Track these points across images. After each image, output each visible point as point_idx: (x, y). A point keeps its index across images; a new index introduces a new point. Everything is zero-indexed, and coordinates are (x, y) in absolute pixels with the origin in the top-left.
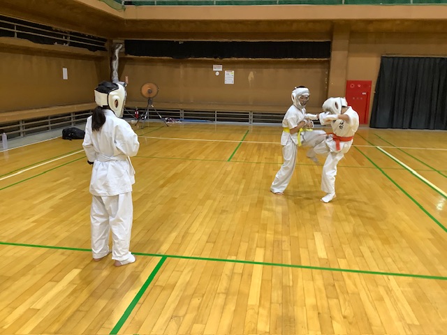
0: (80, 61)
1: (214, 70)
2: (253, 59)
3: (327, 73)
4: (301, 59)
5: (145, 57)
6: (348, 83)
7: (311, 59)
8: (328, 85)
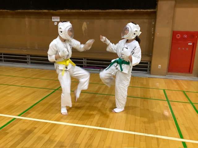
1: (53, 20)
2: (84, 11)
3: (153, 23)
4: (128, 10)
6: (174, 34)
7: (138, 10)
8: (154, 35)
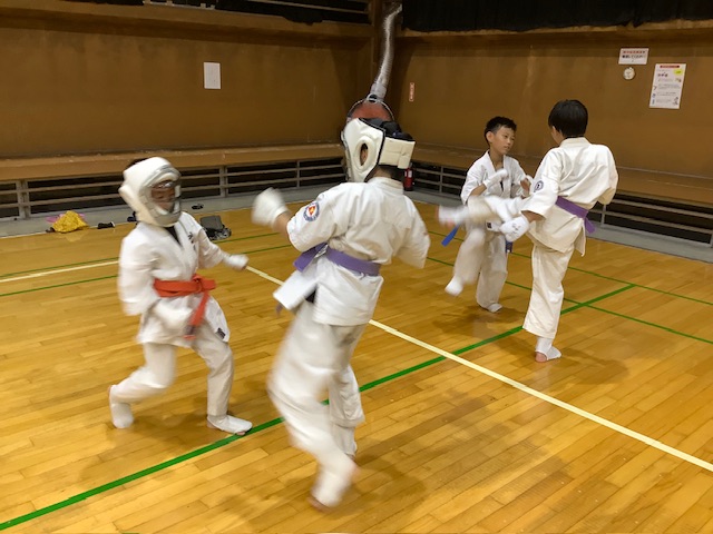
0: (277, 48)
1: (622, 61)
5: (447, 33)
